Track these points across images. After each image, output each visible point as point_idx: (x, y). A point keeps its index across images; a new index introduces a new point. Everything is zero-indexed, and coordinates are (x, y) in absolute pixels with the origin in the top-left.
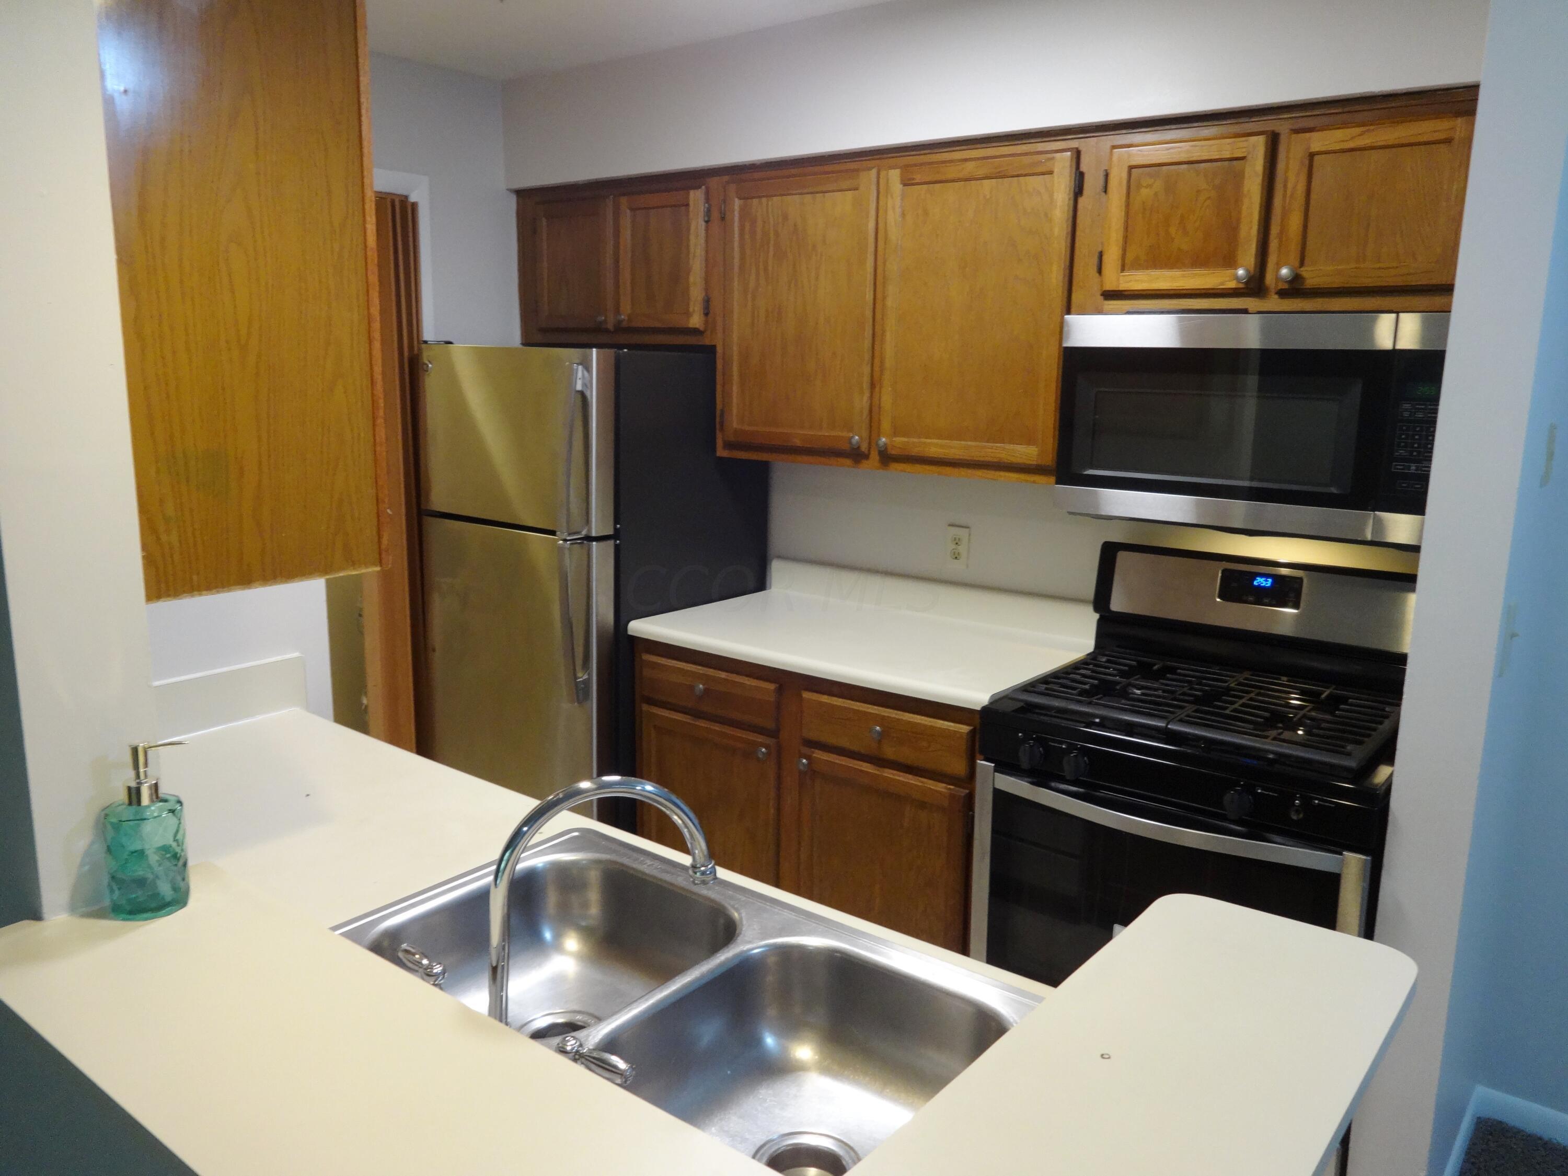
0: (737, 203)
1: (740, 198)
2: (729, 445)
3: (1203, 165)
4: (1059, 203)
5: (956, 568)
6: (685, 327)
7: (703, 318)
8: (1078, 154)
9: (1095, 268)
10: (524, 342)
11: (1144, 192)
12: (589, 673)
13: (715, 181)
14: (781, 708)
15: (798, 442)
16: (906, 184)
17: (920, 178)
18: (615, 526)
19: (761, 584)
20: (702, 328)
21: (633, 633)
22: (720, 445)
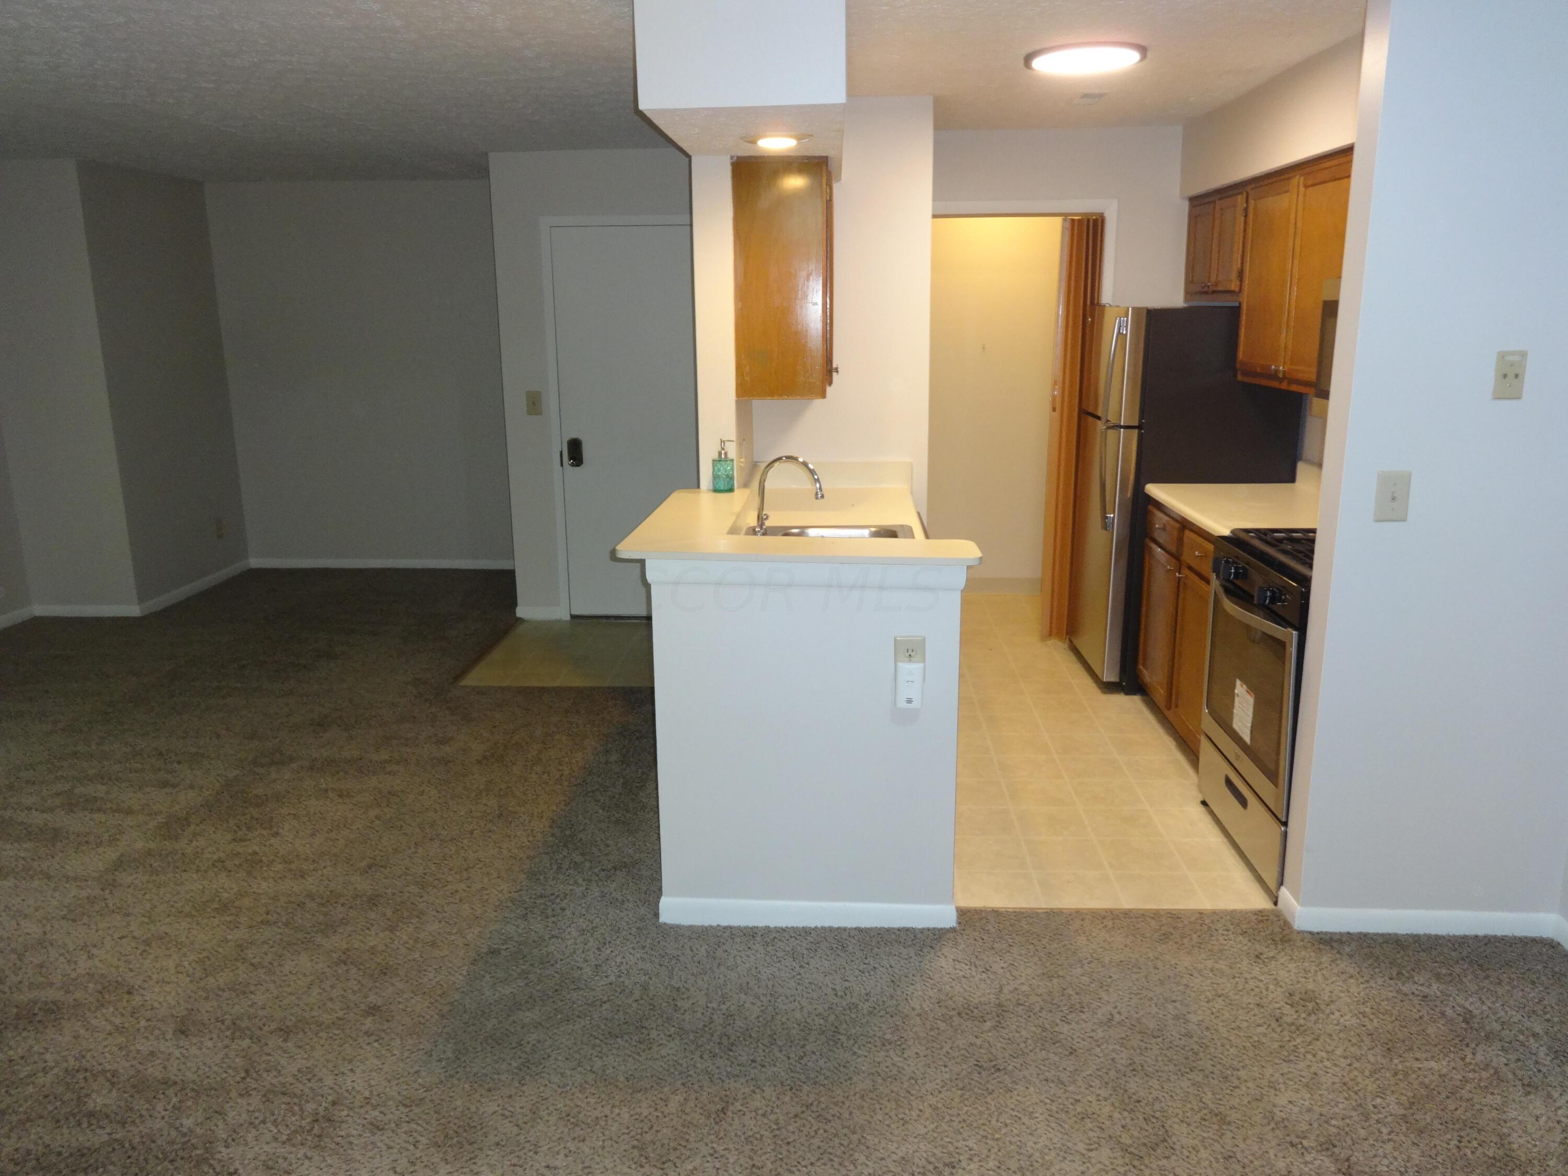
0: (1253, 203)
1: (1254, 201)
2: (1243, 373)
6: (1230, 291)
7: (1238, 282)
10: (1185, 302)
12: (1114, 513)
13: (1249, 188)
14: (1180, 541)
15: (1259, 370)
16: (1306, 187)
17: (1309, 183)
18: (1140, 421)
19: (1292, 479)
20: (1237, 290)
21: (1146, 491)
22: (1239, 372)
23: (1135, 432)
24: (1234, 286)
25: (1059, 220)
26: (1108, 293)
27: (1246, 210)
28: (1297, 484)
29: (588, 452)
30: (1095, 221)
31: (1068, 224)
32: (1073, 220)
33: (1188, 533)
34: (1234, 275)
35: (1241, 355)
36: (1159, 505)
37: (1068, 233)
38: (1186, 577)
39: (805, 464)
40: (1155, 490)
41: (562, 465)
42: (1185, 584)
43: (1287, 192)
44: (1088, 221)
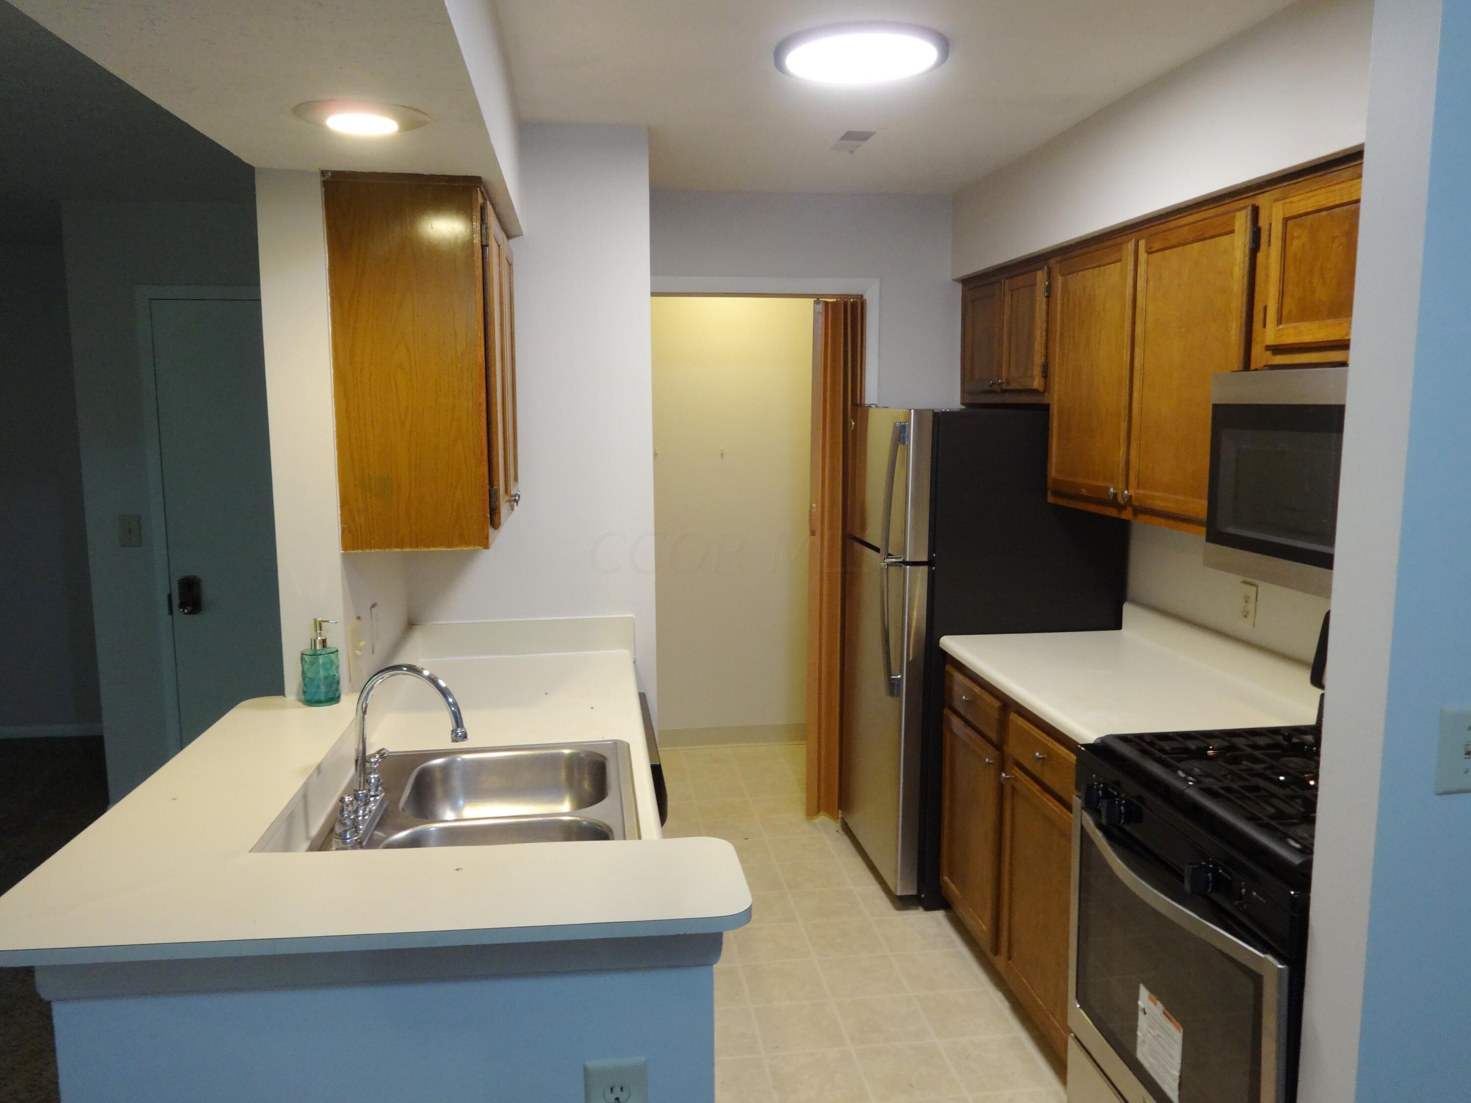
0: (1060, 279)
1: (1062, 276)
2: (1057, 494)
3: (1337, 210)
4: (1238, 261)
5: (1243, 627)
6: (1030, 388)
7: (1042, 380)
8: (1256, 211)
9: (1262, 324)
10: (962, 403)
11: (1296, 242)
12: (901, 673)
13: (1052, 262)
14: (1003, 725)
15: (1084, 491)
16: (1150, 252)
17: (1157, 246)
18: (930, 555)
19: (1116, 624)
20: (1041, 389)
21: (941, 646)
22: (1049, 493)
23: (924, 569)
24: (1037, 383)
25: (811, 301)
26: (871, 393)
27: (1049, 289)
28: (1124, 631)
29: (208, 592)
30: (854, 305)
31: (820, 307)
32: (826, 303)
33: (1013, 716)
34: (1037, 371)
35: (1053, 472)
36: (960, 667)
37: (821, 319)
38: (1016, 779)
39: (433, 680)
40: (952, 644)
41: (171, 612)
42: (1014, 789)
43: (1120, 260)
44: (845, 304)
